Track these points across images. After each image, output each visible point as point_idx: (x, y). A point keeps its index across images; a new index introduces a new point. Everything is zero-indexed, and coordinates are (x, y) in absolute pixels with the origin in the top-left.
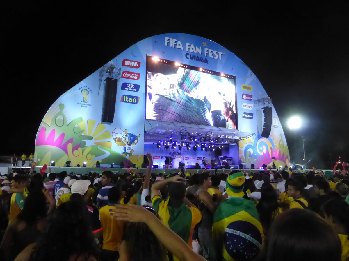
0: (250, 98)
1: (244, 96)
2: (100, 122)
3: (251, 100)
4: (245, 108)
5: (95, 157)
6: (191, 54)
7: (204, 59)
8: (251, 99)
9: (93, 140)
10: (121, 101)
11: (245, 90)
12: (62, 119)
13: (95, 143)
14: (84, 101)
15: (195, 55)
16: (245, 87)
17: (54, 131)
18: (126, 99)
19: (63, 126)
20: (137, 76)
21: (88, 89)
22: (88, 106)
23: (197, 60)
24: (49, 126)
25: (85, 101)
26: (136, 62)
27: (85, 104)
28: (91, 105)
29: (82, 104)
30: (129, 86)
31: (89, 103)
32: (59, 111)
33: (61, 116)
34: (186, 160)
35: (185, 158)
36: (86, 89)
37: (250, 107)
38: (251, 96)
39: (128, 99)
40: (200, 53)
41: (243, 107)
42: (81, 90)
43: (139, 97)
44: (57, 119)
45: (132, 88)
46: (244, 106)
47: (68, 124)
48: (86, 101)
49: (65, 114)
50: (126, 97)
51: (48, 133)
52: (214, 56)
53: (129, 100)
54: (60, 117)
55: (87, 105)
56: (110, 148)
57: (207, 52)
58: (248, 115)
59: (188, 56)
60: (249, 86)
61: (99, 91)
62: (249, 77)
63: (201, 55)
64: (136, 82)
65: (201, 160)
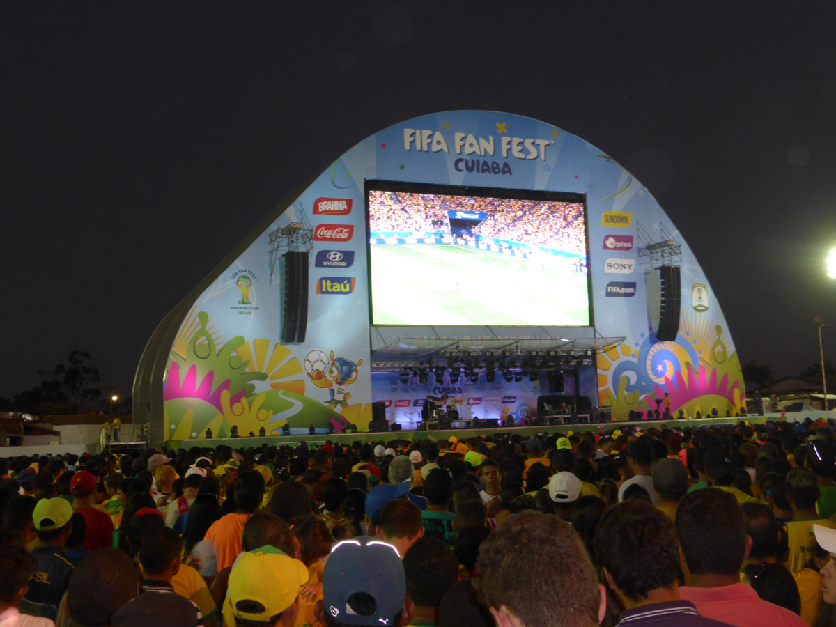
0: (625, 245)
1: (611, 242)
2: (279, 342)
3: (628, 249)
4: (613, 271)
5: (275, 413)
6: (468, 158)
7: (501, 166)
8: (630, 245)
9: (268, 379)
10: (317, 293)
11: (612, 225)
12: (206, 342)
13: (272, 386)
14: (244, 303)
15: (479, 158)
16: (612, 219)
17: (193, 369)
18: (326, 286)
19: (210, 357)
20: (347, 232)
21: (248, 275)
22: (253, 311)
23: (483, 171)
24: (185, 360)
25: (246, 301)
26: (342, 200)
27: (245, 308)
28: (257, 308)
29: (241, 308)
30: (332, 256)
31: (254, 305)
32: (200, 327)
33: (205, 337)
34: (474, 404)
35: (471, 400)
36: (246, 276)
37: (627, 267)
38: (629, 239)
39: (332, 287)
40: (491, 153)
41: (607, 271)
42: (236, 279)
43: (354, 279)
44: (197, 344)
45: (337, 261)
46: (610, 266)
47: (217, 352)
48: (248, 300)
49: (210, 332)
50: (326, 282)
51: (183, 374)
52: (528, 152)
53: (334, 288)
54: (202, 340)
55: (250, 308)
56: (303, 394)
57: (508, 147)
58: (621, 289)
59: (462, 165)
60: (623, 214)
61: (271, 275)
62: (622, 191)
63: (493, 155)
64: (345, 246)
65: (514, 402)
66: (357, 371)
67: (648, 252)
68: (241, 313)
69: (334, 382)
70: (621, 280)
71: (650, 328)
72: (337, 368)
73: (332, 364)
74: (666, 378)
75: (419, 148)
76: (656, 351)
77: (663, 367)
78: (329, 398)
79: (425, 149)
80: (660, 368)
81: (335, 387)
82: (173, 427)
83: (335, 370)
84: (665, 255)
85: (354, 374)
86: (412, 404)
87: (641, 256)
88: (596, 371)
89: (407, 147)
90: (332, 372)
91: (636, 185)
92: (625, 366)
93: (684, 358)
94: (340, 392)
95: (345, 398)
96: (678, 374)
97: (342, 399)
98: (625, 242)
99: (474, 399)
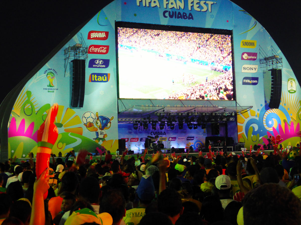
0: (253, 57)
1: (245, 56)
2: (69, 107)
3: (254, 59)
4: (246, 71)
5: (66, 145)
6: (170, 10)
7: (188, 15)
8: (255, 58)
9: (63, 127)
10: (89, 81)
11: (246, 47)
12: (30, 107)
13: (65, 130)
14: (50, 86)
15: (176, 11)
16: (246, 44)
17: (23, 121)
18: (94, 78)
19: (31, 115)
20: (106, 49)
21: (53, 72)
22: (55, 91)
23: (178, 18)
24: (19, 116)
25: (51, 85)
26: (103, 32)
27: (51, 89)
28: (57, 89)
29: (48, 89)
30: (98, 62)
31: (55, 87)
32: (27, 99)
33: (29, 104)
34: (172, 140)
35: (171, 138)
36: (51, 72)
37: (254, 69)
38: (255, 54)
39: (97, 78)
41: (243, 71)
42: (46, 74)
43: (109, 74)
44: (25, 108)
45: (100, 65)
46: (244, 68)
47: (36, 112)
48: (52, 85)
49: (32, 102)
50: (94, 76)
51: (18, 124)
52: (202, 8)
53: (98, 79)
54: (28, 106)
55: (54, 89)
56: (82, 135)
57: (192, 5)
58: (250, 81)
59: (167, 14)
60: (251, 41)
61: (65, 72)
62: (252, 29)
63: (184, 9)
64: (105, 57)
65: (193, 140)
66: (111, 123)
67: (265, 61)
68: (48, 91)
69: (98, 128)
70: (251, 76)
71: (266, 102)
72: (100, 121)
73: (97, 119)
74: (273, 128)
75: (144, 5)
76: (268, 113)
77: (272, 122)
78: (95, 137)
79: (148, 5)
80: (270, 123)
81: (99, 131)
82: (13, 151)
83: (99, 122)
84: (274, 63)
85: (109, 124)
86: (139, 140)
87: (261, 64)
88: (237, 124)
89: (138, 4)
90: (97, 123)
91: (259, 26)
92: (252, 121)
93: (283, 117)
94: (101, 134)
95: (104, 137)
96: (280, 126)
97: (103, 137)
98: (253, 56)
99: (172, 138)
